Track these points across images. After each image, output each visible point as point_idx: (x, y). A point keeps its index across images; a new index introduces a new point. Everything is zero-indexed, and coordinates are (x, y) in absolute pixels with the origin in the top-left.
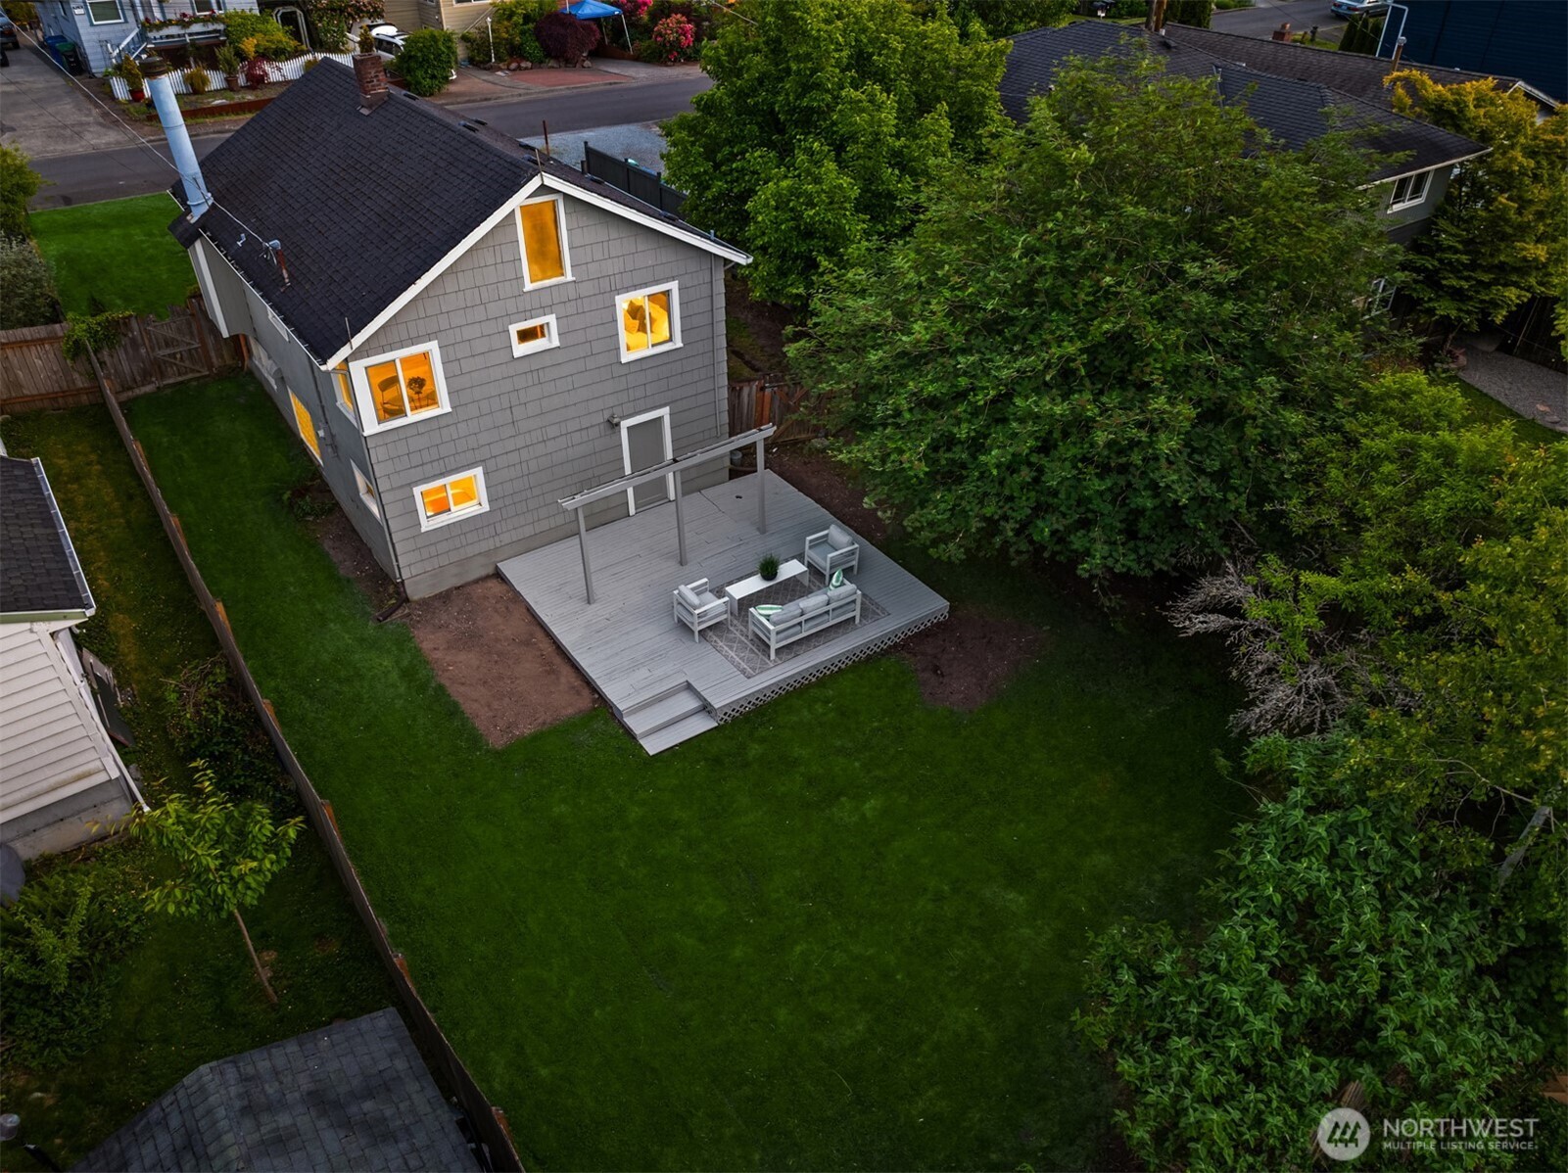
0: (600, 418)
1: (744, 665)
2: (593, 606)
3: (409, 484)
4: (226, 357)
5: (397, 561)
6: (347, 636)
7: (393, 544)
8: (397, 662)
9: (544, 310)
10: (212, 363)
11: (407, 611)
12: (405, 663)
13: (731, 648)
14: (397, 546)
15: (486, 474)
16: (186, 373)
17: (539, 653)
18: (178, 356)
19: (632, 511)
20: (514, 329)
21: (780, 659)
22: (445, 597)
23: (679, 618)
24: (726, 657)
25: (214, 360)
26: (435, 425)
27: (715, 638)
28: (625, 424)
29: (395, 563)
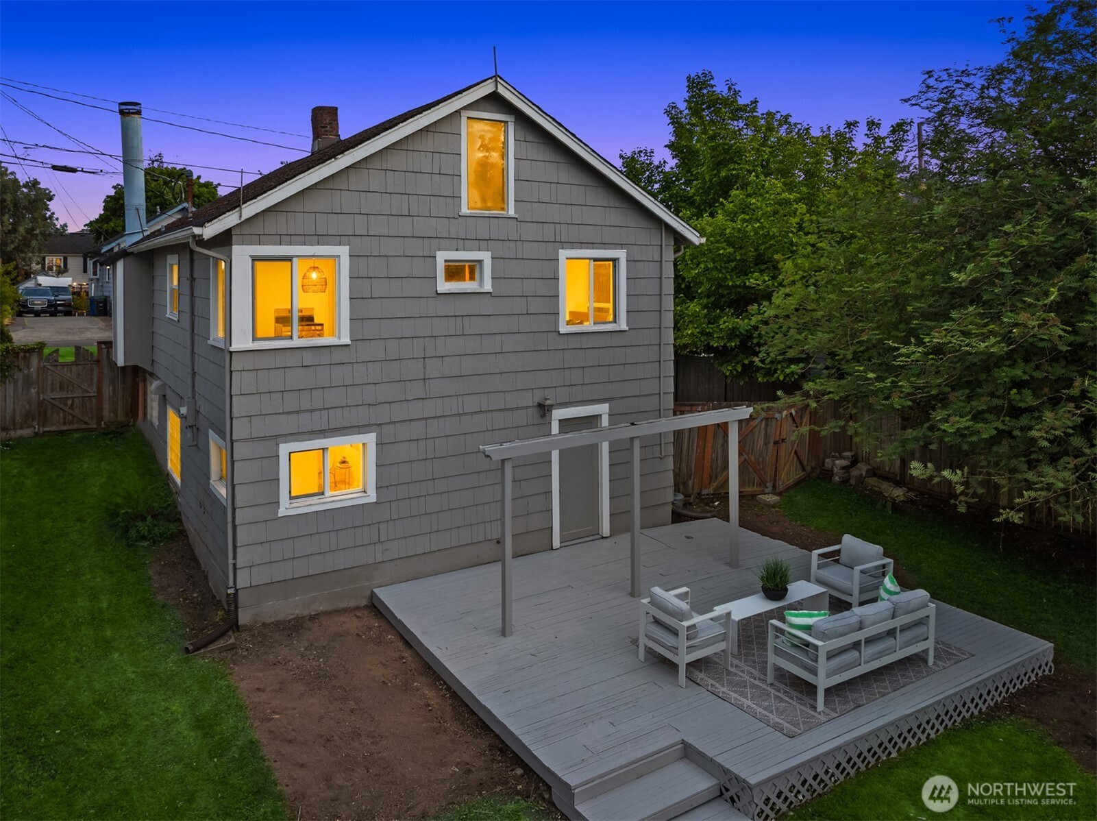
0: (531, 399)
1: (773, 718)
2: (508, 639)
3: (276, 437)
4: (120, 411)
5: (235, 558)
6: (130, 669)
7: (234, 527)
8: (193, 707)
9: (481, 243)
10: (102, 416)
11: (232, 641)
12: (205, 708)
13: (742, 694)
14: (239, 529)
15: (380, 444)
16: (71, 423)
17: (422, 703)
18: (69, 402)
19: (556, 543)
20: (442, 257)
21: (834, 710)
22: (293, 627)
23: (649, 651)
24: (740, 707)
25: (106, 413)
26: (325, 359)
27: (711, 682)
28: (558, 414)
29: (231, 561)
